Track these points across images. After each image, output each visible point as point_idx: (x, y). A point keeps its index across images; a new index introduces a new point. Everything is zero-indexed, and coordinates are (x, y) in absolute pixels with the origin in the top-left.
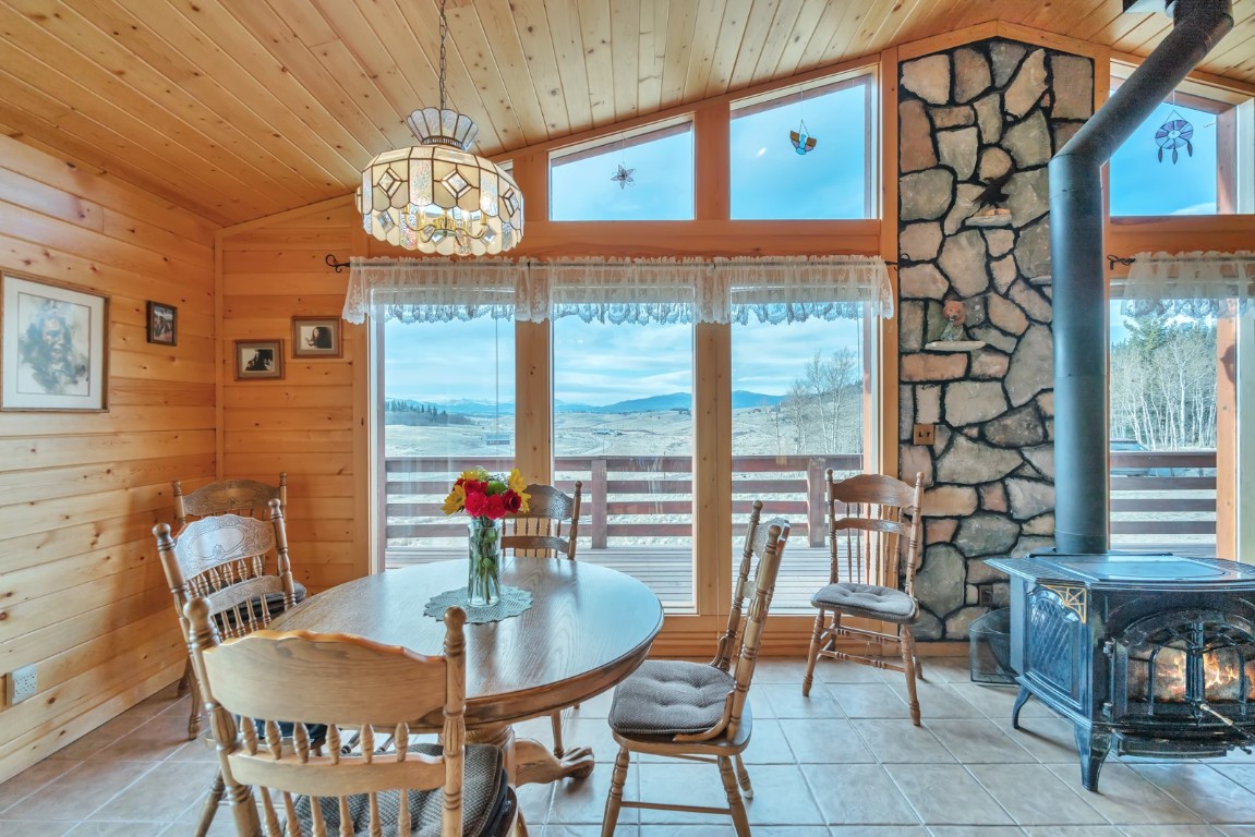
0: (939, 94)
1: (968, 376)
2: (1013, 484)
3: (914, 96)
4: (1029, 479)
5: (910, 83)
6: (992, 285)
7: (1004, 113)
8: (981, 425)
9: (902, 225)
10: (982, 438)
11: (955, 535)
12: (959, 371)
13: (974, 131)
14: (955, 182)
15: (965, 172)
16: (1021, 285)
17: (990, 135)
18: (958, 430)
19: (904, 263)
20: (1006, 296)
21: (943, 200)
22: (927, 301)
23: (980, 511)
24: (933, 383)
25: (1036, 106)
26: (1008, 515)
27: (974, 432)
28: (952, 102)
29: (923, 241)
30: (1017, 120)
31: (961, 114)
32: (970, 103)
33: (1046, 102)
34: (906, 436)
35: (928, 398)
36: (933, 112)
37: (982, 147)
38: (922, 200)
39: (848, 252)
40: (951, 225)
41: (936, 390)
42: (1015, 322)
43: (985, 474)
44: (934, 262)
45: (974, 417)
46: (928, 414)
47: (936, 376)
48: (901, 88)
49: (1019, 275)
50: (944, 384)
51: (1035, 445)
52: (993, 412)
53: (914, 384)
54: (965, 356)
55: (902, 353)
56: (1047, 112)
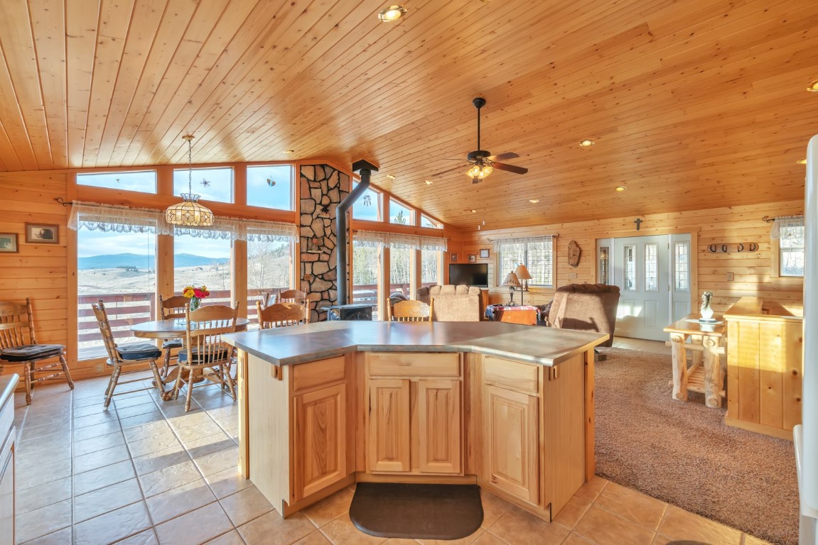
0: (312, 178)
1: (319, 261)
2: (330, 291)
3: (305, 176)
4: (334, 290)
5: (303, 173)
6: (325, 235)
7: (328, 186)
8: (322, 274)
9: (301, 214)
10: (322, 278)
11: (316, 307)
12: (317, 259)
13: (320, 190)
14: (316, 204)
15: (318, 202)
16: (332, 235)
17: (325, 192)
18: (316, 276)
19: (302, 226)
20: (328, 238)
21: (313, 209)
22: (308, 238)
23: (322, 299)
24: (310, 262)
25: (336, 186)
26: (329, 300)
27: (320, 277)
28: (315, 181)
29: (307, 220)
30: (331, 189)
31: (317, 184)
32: (319, 182)
33: (339, 186)
34: (302, 278)
35: (308, 266)
36: (310, 182)
37: (323, 195)
38: (307, 208)
39: (286, 221)
40: (314, 216)
41: (311, 264)
42: (331, 246)
43: (323, 288)
44: (310, 226)
45: (320, 272)
46: (308, 272)
47: (310, 260)
48: (301, 174)
49: (332, 232)
50: (313, 262)
52: (325, 271)
53: (305, 262)
54: (318, 254)
55: (301, 253)
56: (339, 188)
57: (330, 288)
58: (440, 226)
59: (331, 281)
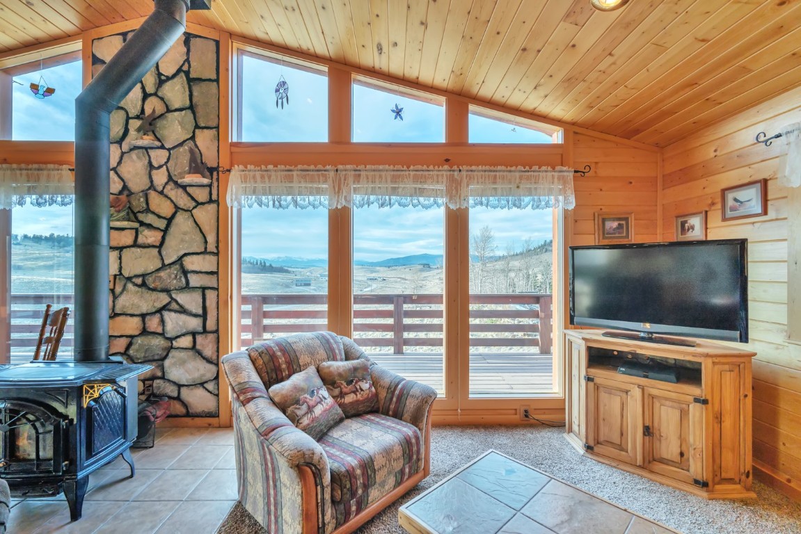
1: (135, 245)
2: (166, 314)
3: (99, 60)
4: (176, 311)
5: (98, 52)
6: (152, 187)
7: (159, 74)
8: (143, 276)
10: (144, 285)
11: (128, 347)
12: (130, 241)
13: (140, 86)
14: (128, 118)
15: (134, 111)
16: (171, 185)
17: (150, 89)
18: (129, 279)
20: (161, 193)
21: (119, 130)
23: (145, 332)
24: (114, 248)
25: (179, 71)
26: (162, 335)
27: (139, 281)
30: (168, 79)
33: (185, 68)
37: (146, 96)
40: (125, 147)
41: (116, 253)
42: (167, 209)
43: (145, 309)
44: (115, 170)
45: (139, 271)
47: (116, 244)
48: (94, 56)
49: (170, 178)
50: (121, 249)
51: (181, 289)
52: (152, 268)
54: (134, 231)
56: (187, 73)
57: (164, 308)
58: (556, 137)
59: (167, 291)
